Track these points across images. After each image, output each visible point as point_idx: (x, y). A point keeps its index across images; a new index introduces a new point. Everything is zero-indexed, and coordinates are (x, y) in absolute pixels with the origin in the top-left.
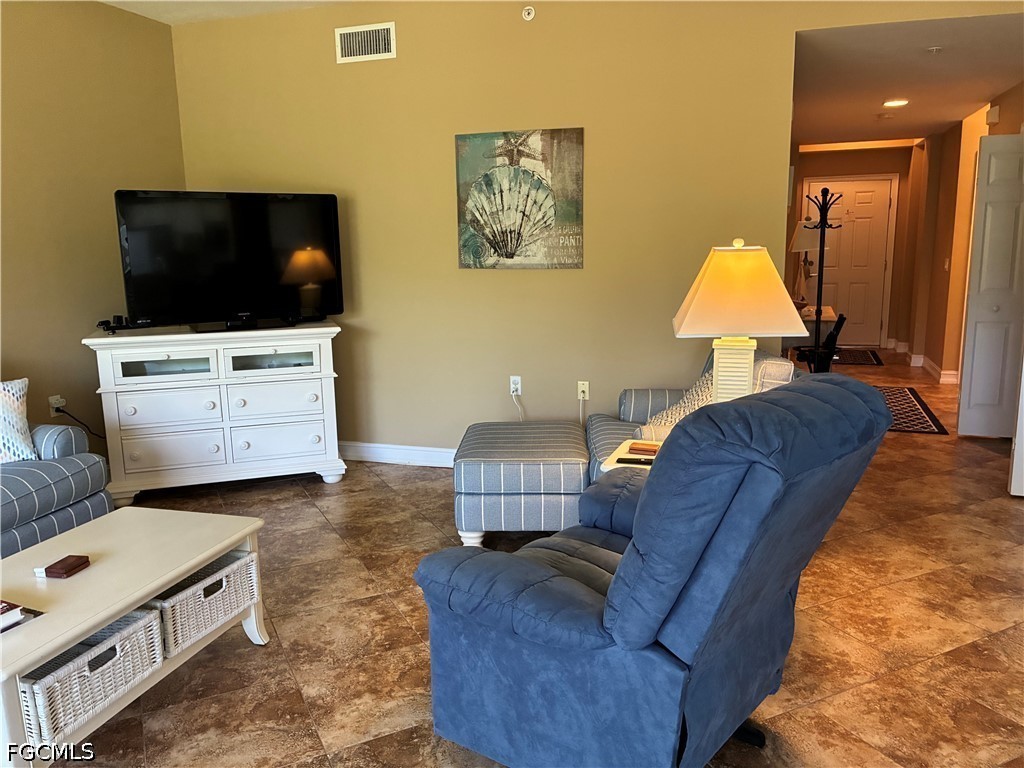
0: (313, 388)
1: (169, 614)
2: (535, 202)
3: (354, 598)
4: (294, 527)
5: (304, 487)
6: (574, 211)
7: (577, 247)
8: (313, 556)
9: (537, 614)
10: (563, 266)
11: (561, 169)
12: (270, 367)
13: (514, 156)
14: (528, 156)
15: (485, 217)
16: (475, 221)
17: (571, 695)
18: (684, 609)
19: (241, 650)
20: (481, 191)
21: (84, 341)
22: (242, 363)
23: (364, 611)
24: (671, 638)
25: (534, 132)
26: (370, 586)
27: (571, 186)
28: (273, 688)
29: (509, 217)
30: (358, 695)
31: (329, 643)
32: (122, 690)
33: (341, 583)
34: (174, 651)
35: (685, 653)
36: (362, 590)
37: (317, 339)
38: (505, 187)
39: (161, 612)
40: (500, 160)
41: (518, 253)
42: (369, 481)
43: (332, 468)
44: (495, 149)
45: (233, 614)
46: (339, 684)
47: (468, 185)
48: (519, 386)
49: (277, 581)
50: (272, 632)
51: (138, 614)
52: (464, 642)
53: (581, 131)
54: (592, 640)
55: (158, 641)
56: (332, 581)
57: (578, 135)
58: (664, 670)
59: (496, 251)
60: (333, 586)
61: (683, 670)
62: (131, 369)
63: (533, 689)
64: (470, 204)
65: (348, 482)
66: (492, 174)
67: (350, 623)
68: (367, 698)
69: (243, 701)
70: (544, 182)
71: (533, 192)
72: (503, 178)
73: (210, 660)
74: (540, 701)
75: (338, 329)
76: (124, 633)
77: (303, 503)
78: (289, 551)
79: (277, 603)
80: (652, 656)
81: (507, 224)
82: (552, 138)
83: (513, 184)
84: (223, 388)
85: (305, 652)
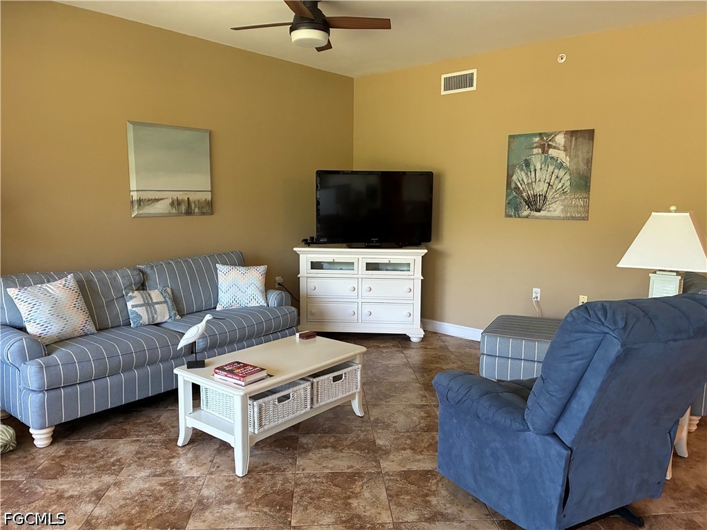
0: (409, 284)
1: (315, 384)
2: (557, 177)
3: (413, 403)
4: (389, 362)
5: (399, 342)
6: (584, 183)
7: (584, 207)
8: (396, 379)
9: (490, 407)
10: (574, 218)
11: (576, 156)
12: (386, 270)
13: (545, 148)
14: (555, 148)
15: (523, 186)
16: (517, 188)
17: (507, 458)
18: (567, 415)
19: (350, 417)
20: (522, 170)
21: (295, 249)
22: (371, 267)
23: (417, 411)
24: (561, 430)
25: (560, 132)
26: (424, 399)
27: (582, 167)
28: (362, 437)
29: (539, 186)
30: (404, 449)
31: (395, 422)
32: (291, 416)
33: (408, 395)
34: (316, 406)
35: (568, 440)
36: (419, 400)
37: (413, 257)
38: (538, 167)
39: (312, 384)
40: (535, 151)
41: (543, 209)
42: (438, 344)
43: (416, 334)
44: (533, 144)
45: (346, 395)
46: (395, 442)
47: (514, 166)
48: (539, 295)
49: (374, 388)
50: (366, 411)
51: (301, 382)
52: (455, 421)
53: (593, 131)
54: (516, 425)
55: (309, 397)
56: (403, 392)
57: (590, 134)
58: (556, 448)
59: (529, 207)
60: (403, 395)
61: (566, 450)
62: (316, 265)
63: (488, 451)
64: (514, 178)
65: (425, 343)
66: (530, 159)
67: (408, 415)
68: (409, 451)
69: (346, 439)
70: (564, 164)
71: (556, 171)
72: (537, 162)
73: (334, 418)
74: (491, 459)
75: (426, 251)
76: (295, 389)
77: (397, 351)
78: (383, 374)
79: (372, 398)
80: (549, 439)
81: (538, 190)
82: (572, 136)
83: (543, 166)
84: (360, 280)
85: (381, 424)
